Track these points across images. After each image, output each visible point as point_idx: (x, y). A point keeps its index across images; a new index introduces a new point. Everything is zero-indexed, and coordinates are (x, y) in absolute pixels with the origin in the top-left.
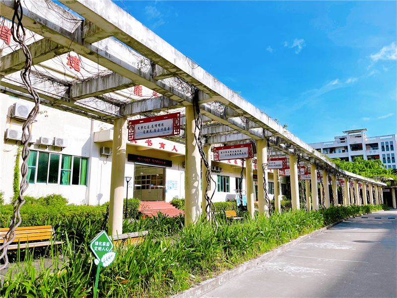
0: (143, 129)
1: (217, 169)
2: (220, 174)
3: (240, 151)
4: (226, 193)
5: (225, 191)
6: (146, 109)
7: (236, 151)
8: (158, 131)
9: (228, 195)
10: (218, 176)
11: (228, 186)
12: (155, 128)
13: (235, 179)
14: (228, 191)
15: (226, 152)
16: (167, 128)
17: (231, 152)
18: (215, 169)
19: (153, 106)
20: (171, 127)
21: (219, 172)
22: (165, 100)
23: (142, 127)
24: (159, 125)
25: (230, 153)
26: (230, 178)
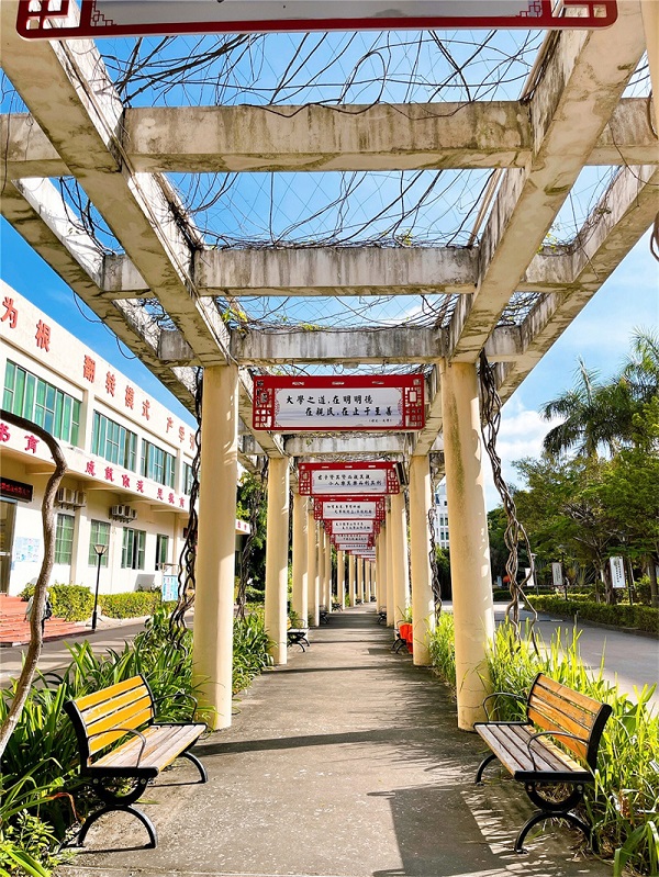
0: (306, 404)
1: (127, 514)
2: (129, 525)
3: (368, 477)
4: (138, 572)
5: (134, 568)
6: (320, 353)
7: (356, 477)
8: (356, 414)
9: (140, 577)
10: (126, 529)
11: (142, 554)
12: (343, 404)
13: (155, 537)
14: (141, 566)
15: (332, 477)
16: (383, 409)
17: (344, 476)
18: (123, 513)
19: (342, 348)
20: (395, 407)
21: (127, 521)
22: (381, 340)
23: (301, 399)
24: (358, 399)
25: (341, 479)
26: (147, 535)
